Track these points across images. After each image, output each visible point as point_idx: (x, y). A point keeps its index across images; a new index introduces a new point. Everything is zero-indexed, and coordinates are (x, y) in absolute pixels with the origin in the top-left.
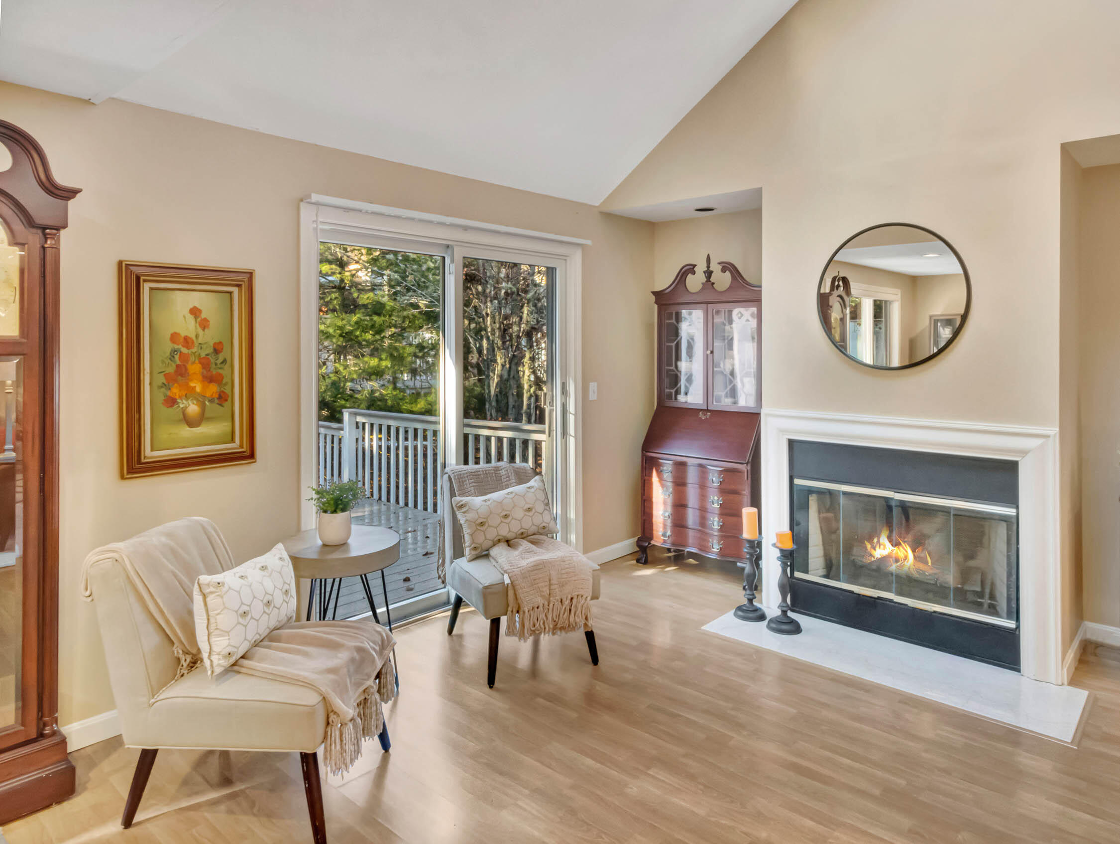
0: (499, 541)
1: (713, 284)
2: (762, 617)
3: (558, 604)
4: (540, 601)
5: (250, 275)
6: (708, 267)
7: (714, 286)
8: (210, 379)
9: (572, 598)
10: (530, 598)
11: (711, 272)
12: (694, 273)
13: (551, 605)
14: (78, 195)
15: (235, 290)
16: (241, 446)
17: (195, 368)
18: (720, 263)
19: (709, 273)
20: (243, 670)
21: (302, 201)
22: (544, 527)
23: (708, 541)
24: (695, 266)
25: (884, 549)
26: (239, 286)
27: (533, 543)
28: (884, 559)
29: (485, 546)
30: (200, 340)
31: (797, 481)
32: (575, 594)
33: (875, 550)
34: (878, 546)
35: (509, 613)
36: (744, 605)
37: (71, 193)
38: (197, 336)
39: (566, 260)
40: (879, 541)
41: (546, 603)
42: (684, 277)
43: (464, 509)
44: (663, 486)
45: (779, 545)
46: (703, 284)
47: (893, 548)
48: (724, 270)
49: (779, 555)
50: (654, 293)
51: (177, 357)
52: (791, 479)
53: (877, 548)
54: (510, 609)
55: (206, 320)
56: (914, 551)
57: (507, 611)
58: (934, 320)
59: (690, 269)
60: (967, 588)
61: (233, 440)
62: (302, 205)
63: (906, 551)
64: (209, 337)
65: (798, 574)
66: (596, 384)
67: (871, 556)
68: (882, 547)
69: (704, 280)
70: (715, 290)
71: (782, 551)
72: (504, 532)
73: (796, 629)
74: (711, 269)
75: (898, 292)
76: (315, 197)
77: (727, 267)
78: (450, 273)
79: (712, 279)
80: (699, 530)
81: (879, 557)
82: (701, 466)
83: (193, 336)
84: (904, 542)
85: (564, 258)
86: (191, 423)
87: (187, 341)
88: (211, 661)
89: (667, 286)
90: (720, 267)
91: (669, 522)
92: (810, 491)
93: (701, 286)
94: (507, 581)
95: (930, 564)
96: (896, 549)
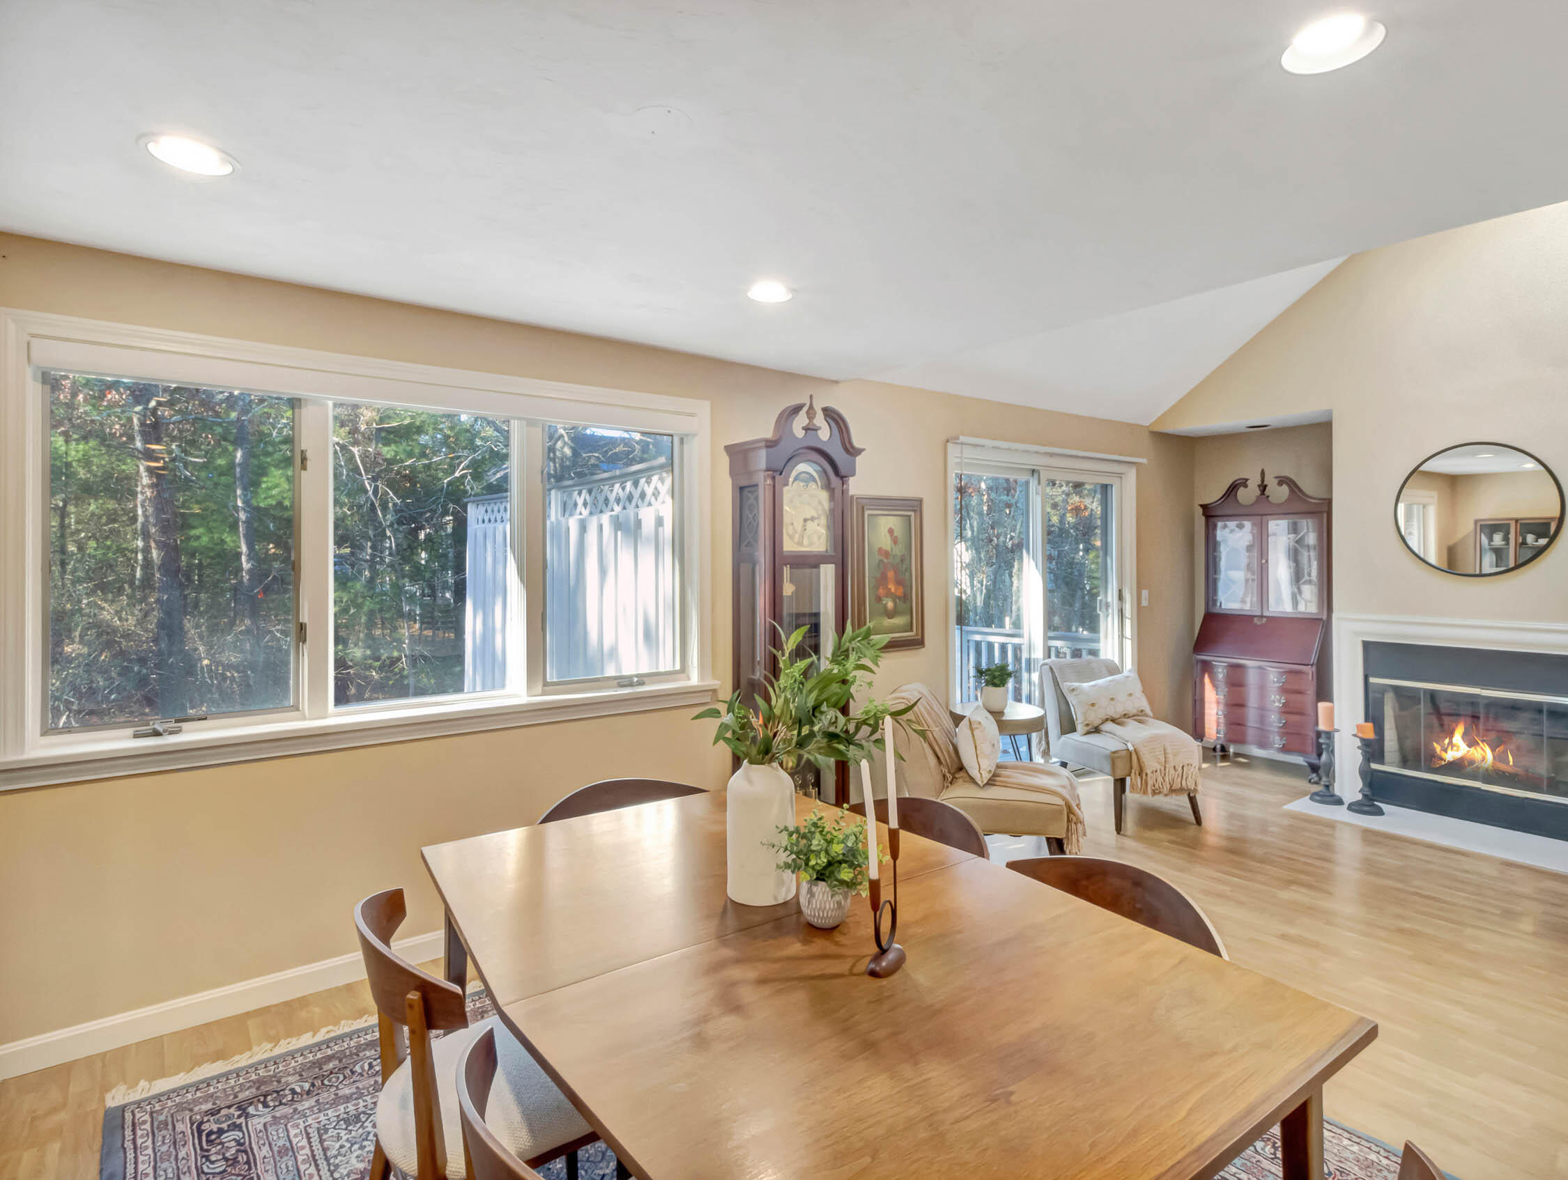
0: (1107, 720)
1: (1268, 497)
2: (1339, 802)
3: (1172, 771)
4: (1158, 767)
5: (920, 501)
6: (1263, 481)
7: (1270, 498)
8: (899, 583)
9: (1183, 767)
10: (1151, 764)
11: (1266, 486)
12: (1246, 486)
13: (1167, 770)
14: (863, 453)
15: (912, 514)
16: (917, 635)
17: (891, 574)
18: (1276, 478)
19: (1263, 488)
20: (997, 784)
21: (948, 441)
22: (1142, 711)
23: (1269, 738)
24: (1247, 480)
25: (1457, 750)
26: (914, 511)
27: (1140, 722)
29: (1096, 723)
30: (894, 553)
31: (1372, 680)
32: (1186, 762)
33: (1446, 752)
34: (1450, 748)
35: (1133, 774)
36: (1321, 791)
37: (859, 451)
38: (892, 549)
39: (1121, 477)
40: (1451, 743)
41: (1163, 769)
42: (1235, 490)
43: (1075, 693)
44: (1215, 686)
45: (1360, 735)
46: (1257, 497)
47: (1469, 749)
48: (1280, 483)
49: (1360, 744)
50: (1202, 506)
51: (881, 566)
52: (1366, 678)
53: (1449, 751)
54: (1133, 771)
55: (896, 537)
56: (1493, 750)
57: (1131, 772)
58: (1481, 525)
59: (1244, 483)
60: (1560, 778)
61: (911, 630)
62: (949, 444)
63: (1483, 750)
64: (898, 551)
65: (1374, 766)
66: (1147, 591)
67: (1442, 759)
68: (1455, 748)
69: (1258, 492)
70: (1273, 504)
71: (1362, 740)
72: (1112, 712)
73: (1380, 812)
74: (1265, 483)
75: (1435, 494)
76: (962, 439)
77: (1282, 481)
78: (1036, 493)
79: (1267, 492)
80: (1259, 728)
81: (1451, 760)
82: (1260, 668)
83: (889, 550)
84: (1483, 741)
85: (1120, 476)
86: (890, 615)
87: (887, 554)
88: (981, 774)
89: (1215, 500)
90: (1276, 481)
91: (1222, 720)
92: (1384, 689)
93: (1254, 499)
94: (1131, 748)
95: (1511, 763)
96: (1472, 749)
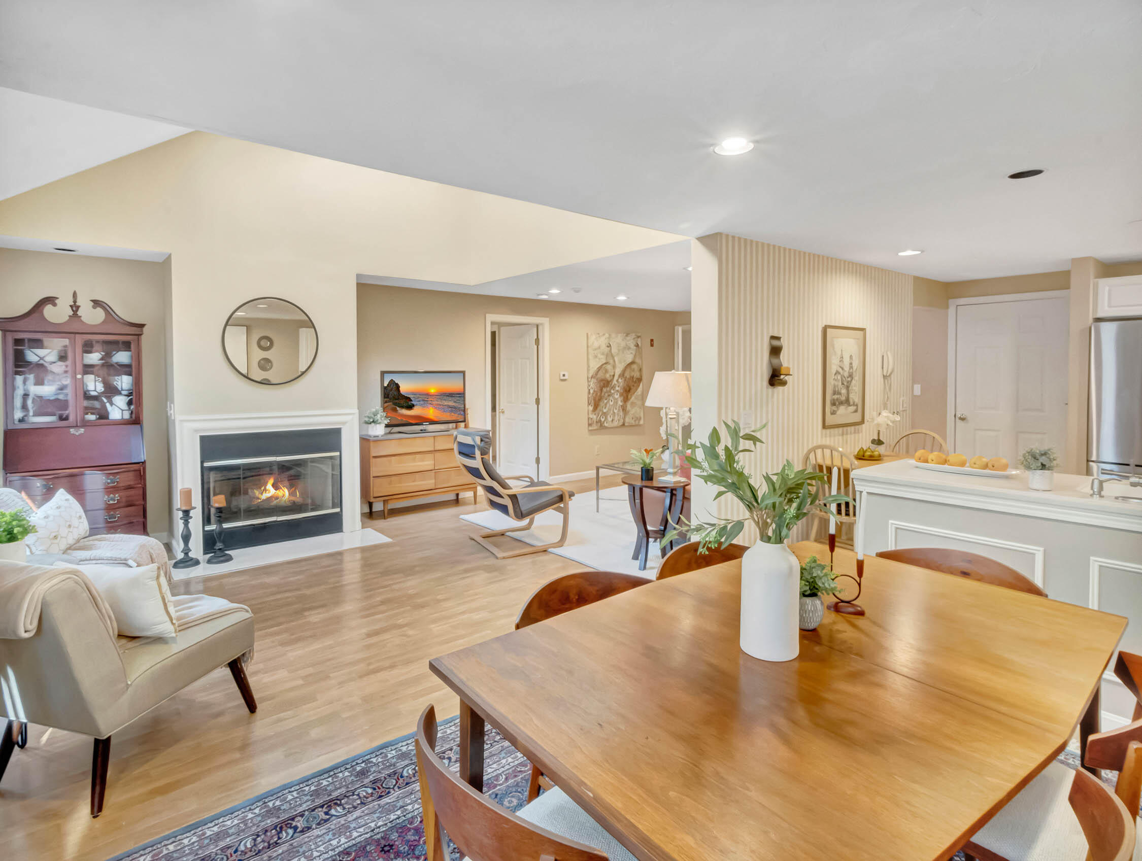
1: (81, 317)
2: (197, 562)
6: (75, 302)
7: (83, 319)
11: (78, 307)
12: (55, 305)
18: (90, 300)
19: (75, 308)
24: (56, 299)
25: (269, 493)
28: (269, 499)
31: (206, 464)
33: (262, 494)
34: (264, 492)
36: (182, 559)
40: (265, 488)
46: (70, 316)
47: (275, 491)
48: (94, 306)
52: (202, 463)
56: (289, 490)
59: (52, 302)
63: (284, 491)
67: (258, 498)
68: (267, 492)
69: (70, 313)
70: (86, 324)
74: (77, 304)
77: (97, 303)
79: (79, 313)
81: (265, 498)
84: (283, 487)
88: (173, 625)
89: (19, 315)
90: (90, 303)
92: (215, 468)
93: (67, 318)
95: (298, 496)
96: (277, 491)
